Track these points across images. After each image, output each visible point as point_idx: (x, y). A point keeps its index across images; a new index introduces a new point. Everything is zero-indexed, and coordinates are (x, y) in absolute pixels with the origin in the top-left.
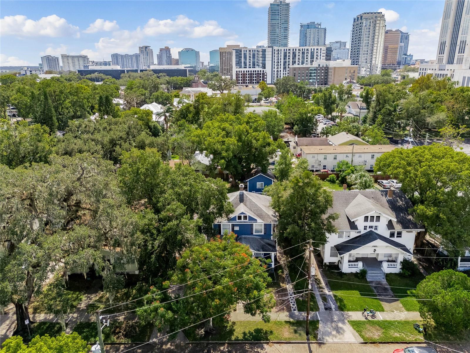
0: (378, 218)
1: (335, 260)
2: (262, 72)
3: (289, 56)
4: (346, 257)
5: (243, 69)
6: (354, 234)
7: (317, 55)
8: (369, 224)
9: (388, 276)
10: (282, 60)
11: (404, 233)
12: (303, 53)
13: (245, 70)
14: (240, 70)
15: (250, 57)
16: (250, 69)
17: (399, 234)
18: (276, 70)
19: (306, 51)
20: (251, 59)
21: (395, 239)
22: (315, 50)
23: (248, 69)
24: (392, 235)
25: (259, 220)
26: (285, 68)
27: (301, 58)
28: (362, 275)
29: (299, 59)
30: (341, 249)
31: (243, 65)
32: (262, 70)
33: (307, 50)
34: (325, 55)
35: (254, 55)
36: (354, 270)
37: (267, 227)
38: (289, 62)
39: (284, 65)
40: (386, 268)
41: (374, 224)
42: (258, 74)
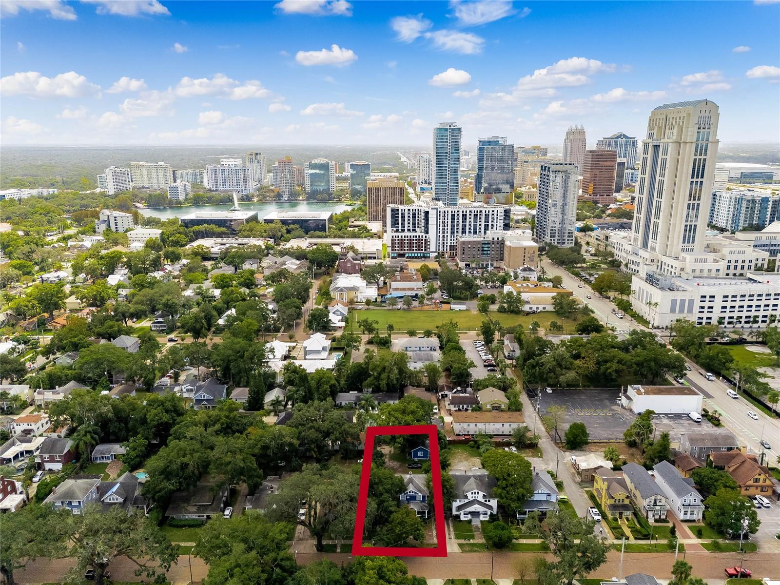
0: (478, 493)
1: (457, 513)
2: (424, 238)
3: (458, 218)
4: (462, 512)
5: (400, 234)
6: (466, 501)
7: (493, 218)
8: (474, 495)
9: (481, 521)
10: (450, 224)
11: (491, 500)
12: (476, 215)
13: (403, 234)
14: (397, 234)
15: (409, 217)
16: (409, 234)
17: (489, 501)
18: (441, 235)
19: (479, 214)
20: (411, 219)
21: (487, 503)
22: (491, 212)
23: (406, 233)
24: (486, 501)
25: (420, 494)
26: (452, 233)
27: (472, 222)
28: (470, 522)
29: (470, 222)
30: (459, 508)
31: (400, 228)
32: (424, 235)
33: (481, 211)
34: (502, 218)
35: (414, 214)
36: (466, 519)
37: (424, 497)
38: (458, 225)
39: (452, 229)
40: (483, 518)
41: (476, 495)
42: (419, 241)
